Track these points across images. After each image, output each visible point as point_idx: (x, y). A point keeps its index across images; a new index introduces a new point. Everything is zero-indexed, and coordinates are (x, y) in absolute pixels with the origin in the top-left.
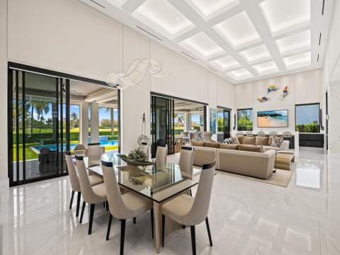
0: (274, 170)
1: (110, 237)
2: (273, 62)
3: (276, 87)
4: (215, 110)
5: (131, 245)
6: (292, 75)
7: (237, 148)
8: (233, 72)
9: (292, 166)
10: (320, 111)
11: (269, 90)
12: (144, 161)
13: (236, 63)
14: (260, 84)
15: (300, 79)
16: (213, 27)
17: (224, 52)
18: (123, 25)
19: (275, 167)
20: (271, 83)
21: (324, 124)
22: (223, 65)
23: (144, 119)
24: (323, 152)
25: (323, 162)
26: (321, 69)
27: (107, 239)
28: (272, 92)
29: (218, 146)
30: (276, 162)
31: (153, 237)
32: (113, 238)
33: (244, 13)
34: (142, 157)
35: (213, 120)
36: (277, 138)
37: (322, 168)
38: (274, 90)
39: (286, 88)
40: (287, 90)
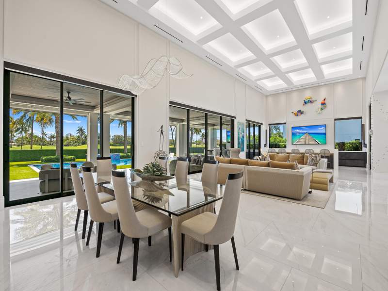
0: (310, 190)
1: (121, 260)
2: (310, 69)
3: (313, 99)
4: (243, 124)
5: (145, 269)
6: (331, 84)
7: (268, 165)
8: (264, 81)
9: (330, 186)
10: (363, 126)
11: (305, 103)
12: (161, 175)
13: (267, 71)
14: (295, 96)
15: (340, 90)
16: (242, 27)
17: (255, 57)
18: (138, 24)
19: (312, 188)
20: (308, 95)
21: (367, 142)
22: (253, 72)
23: (162, 132)
24: (365, 173)
25: (365, 184)
26: (364, 79)
27: (118, 262)
28: (309, 105)
29: (247, 163)
30: (312, 182)
31: (171, 261)
32: (124, 261)
33: (277, 11)
34: (159, 170)
35: (241, 136)
36: (314, 155)
37: (364, 191)
38: (311, 102)
39: (325, 100)
40: (326, 102)
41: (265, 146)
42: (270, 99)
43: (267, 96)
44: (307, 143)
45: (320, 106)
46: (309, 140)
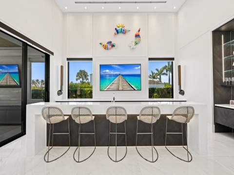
3: (126, 28)
11: (117, 32)
20: (120, 21)
38: (124, 32)
39: (139, 31)
40: (140, 34)
41: (60, 93)
42: (69, 19)
43: (64, 14)
44: (120, 89)
45: (134, 39)
46: (122, 84)
